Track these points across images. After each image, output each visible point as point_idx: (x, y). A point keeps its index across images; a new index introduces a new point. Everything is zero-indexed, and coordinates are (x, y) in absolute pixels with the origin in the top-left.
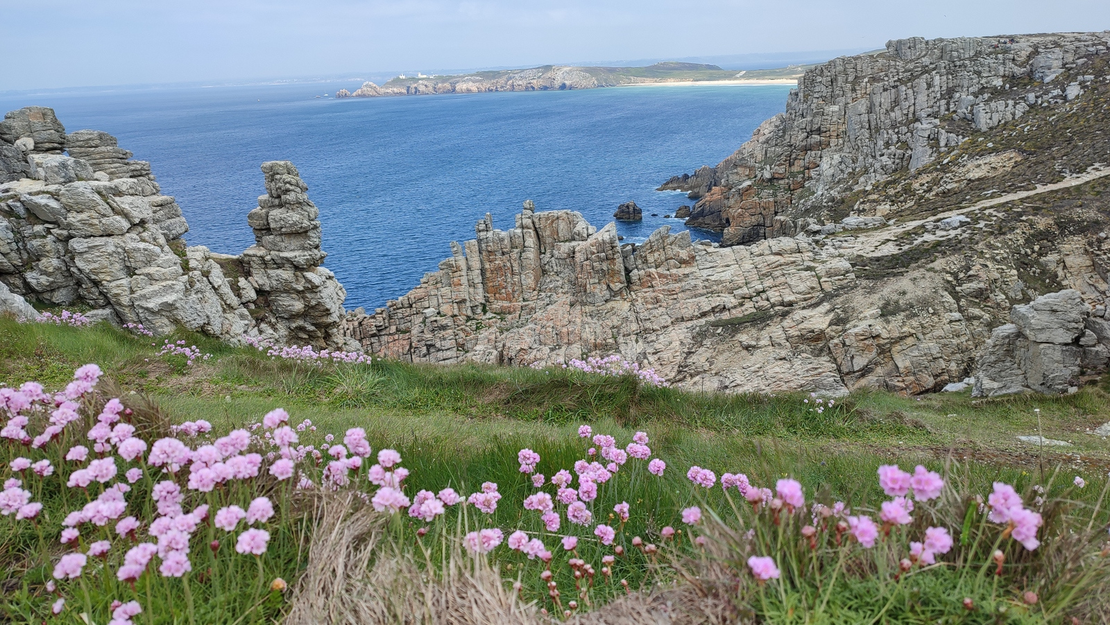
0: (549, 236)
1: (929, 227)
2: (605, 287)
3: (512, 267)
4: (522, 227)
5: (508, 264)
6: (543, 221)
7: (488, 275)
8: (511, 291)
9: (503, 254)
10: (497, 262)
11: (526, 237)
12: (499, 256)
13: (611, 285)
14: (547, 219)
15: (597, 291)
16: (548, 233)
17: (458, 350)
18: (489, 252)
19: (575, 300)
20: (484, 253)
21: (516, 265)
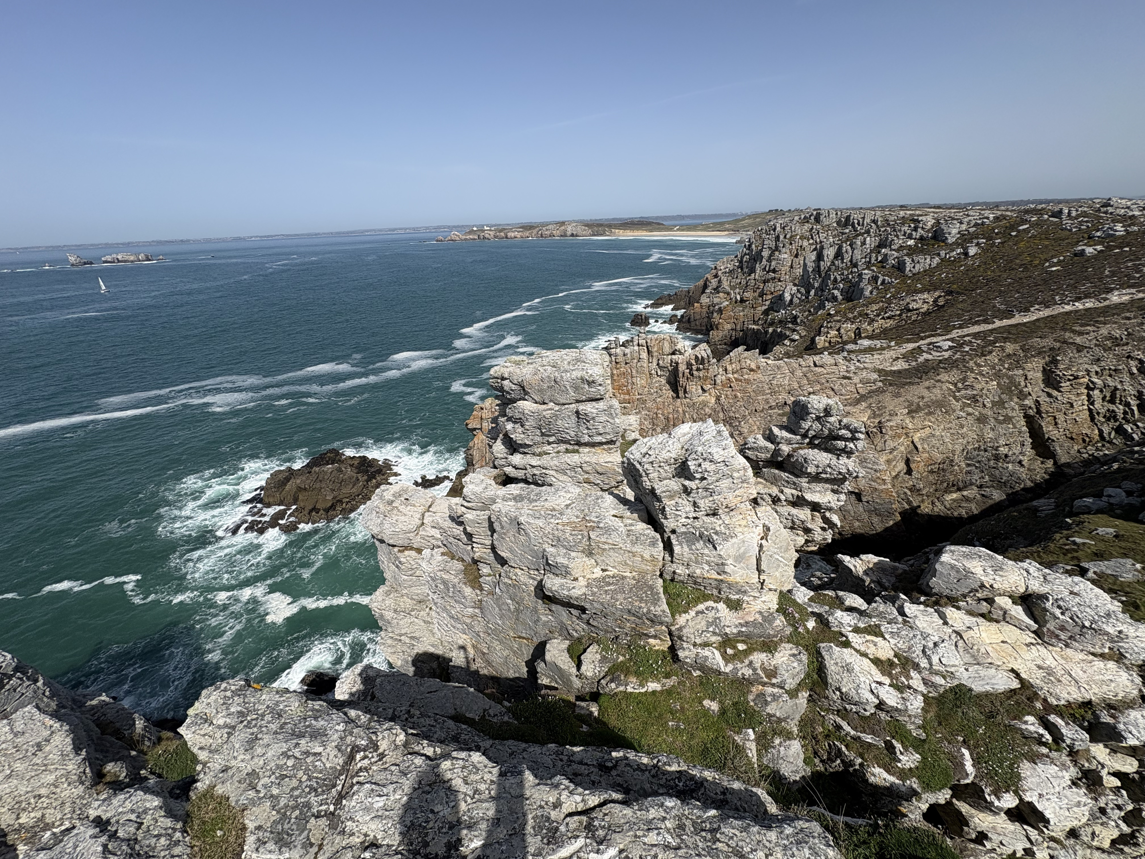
0: (657, 352)
1: (925, 348)
2: (699, 387)
3: (632, 372)
4: (639, 345)
5: (630, 371)
6: (653, 342)
7: (615, 378)
8: (630, 388)
9: (626, 363)
10: (622, 370)
11: (641, 353)
12: (623, 365)
13: (704, 387)
14: (656, 340)
15: (694, 390)
16: (656, 349)
18: (616, 363)
19: (675, 395)
20: (614, 363)
21: (634, 371)
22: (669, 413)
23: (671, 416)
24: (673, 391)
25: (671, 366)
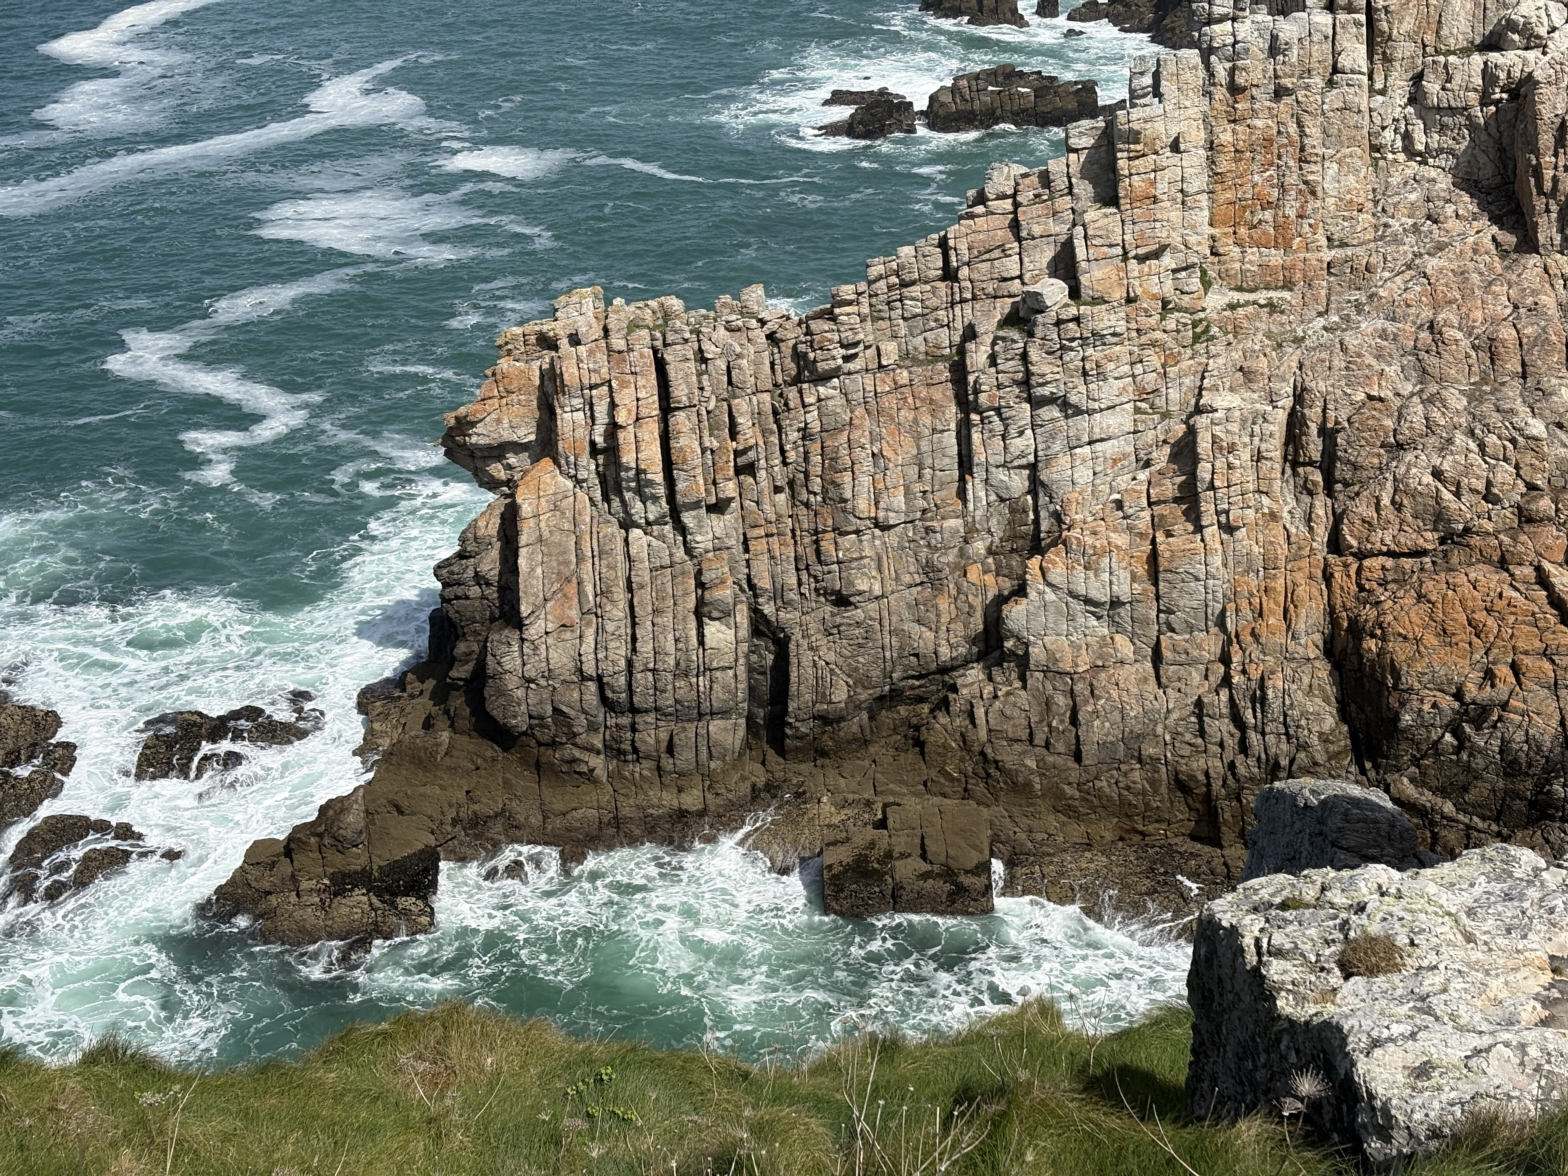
0: (1409, 37)
3: (1303, 134)
5: (1293, 129)
7: (1224, 164)
8: (1292, 213)
9: (1279, 93)
10: (1259, 123)
11: (1343, 38)
12: (1264, 101)
16: (1408, 25)
17: (1138, 410)
18: (1234, 89)
19: (1509, 239)
20: (1221, 93)
21: (1313, 130)
22: (1496, 321)
23: (1507, 333)
24: (1495, 220)
25: (1485, 101)
